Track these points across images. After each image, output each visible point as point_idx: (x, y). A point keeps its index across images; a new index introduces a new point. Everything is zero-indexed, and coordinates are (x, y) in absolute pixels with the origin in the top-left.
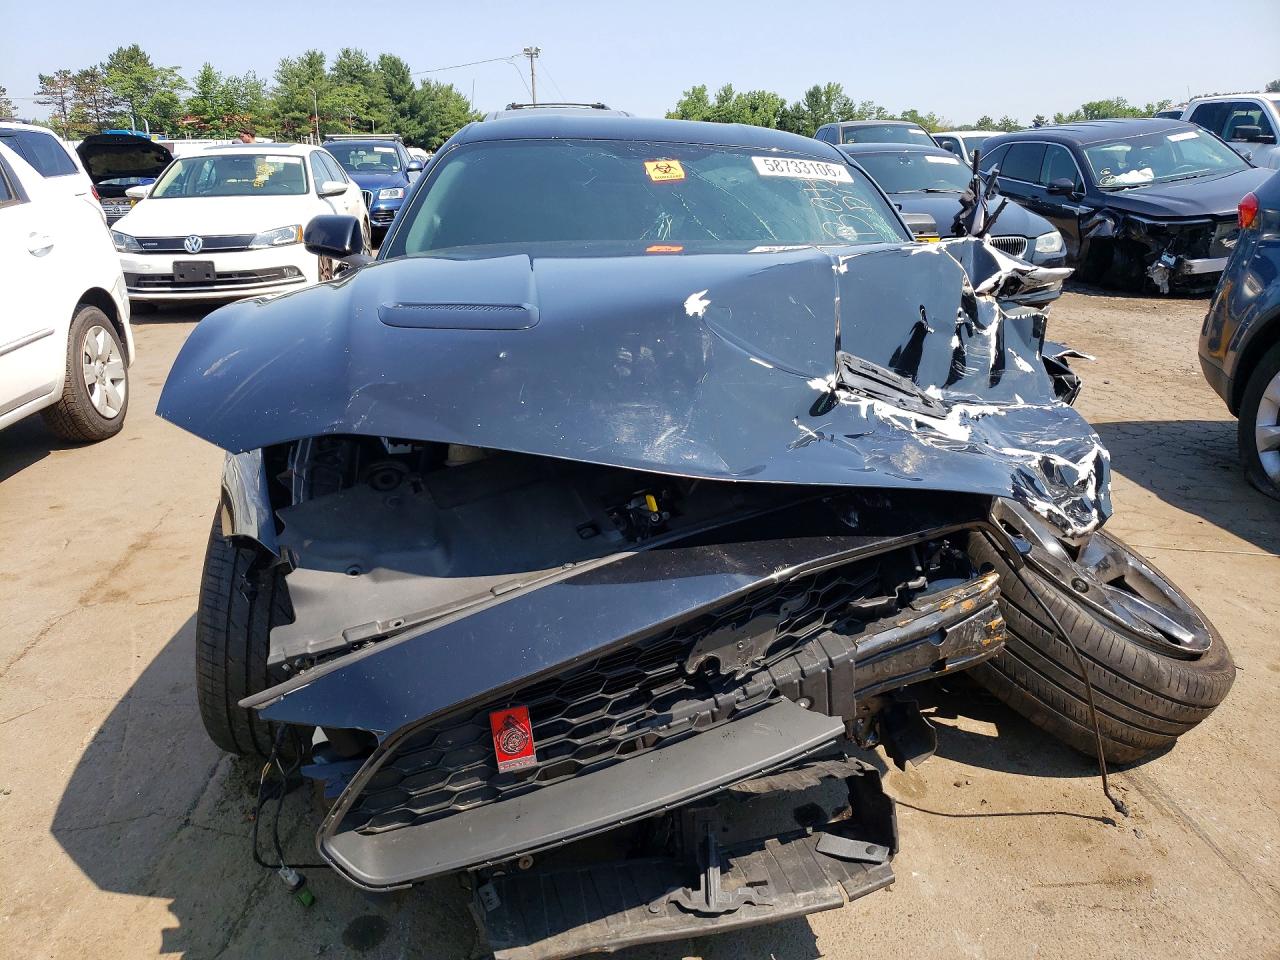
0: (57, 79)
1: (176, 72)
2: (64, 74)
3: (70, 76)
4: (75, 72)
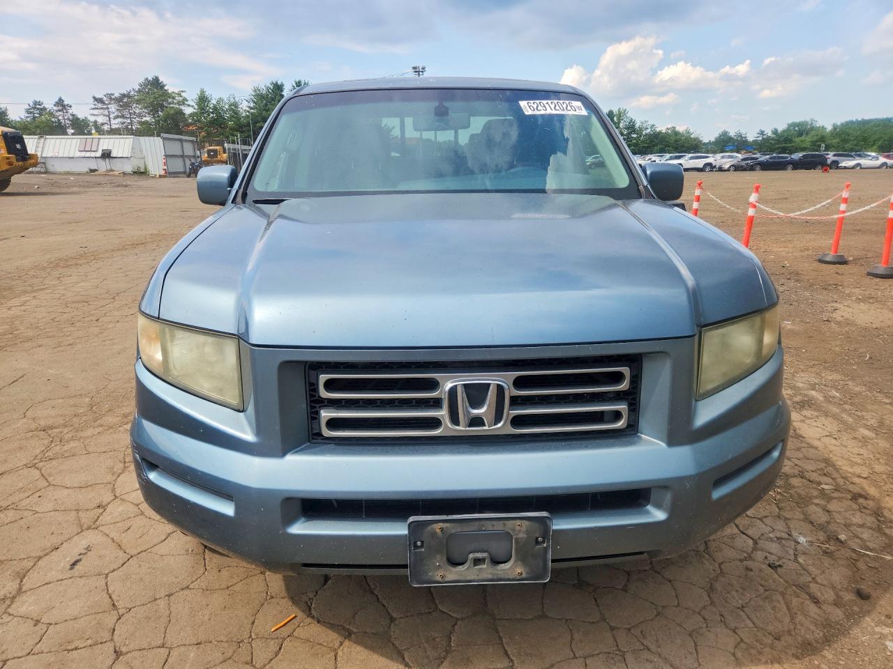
0: (105, 99)
2: (110, 96)
3: (113, 97)
4: (117, 95)
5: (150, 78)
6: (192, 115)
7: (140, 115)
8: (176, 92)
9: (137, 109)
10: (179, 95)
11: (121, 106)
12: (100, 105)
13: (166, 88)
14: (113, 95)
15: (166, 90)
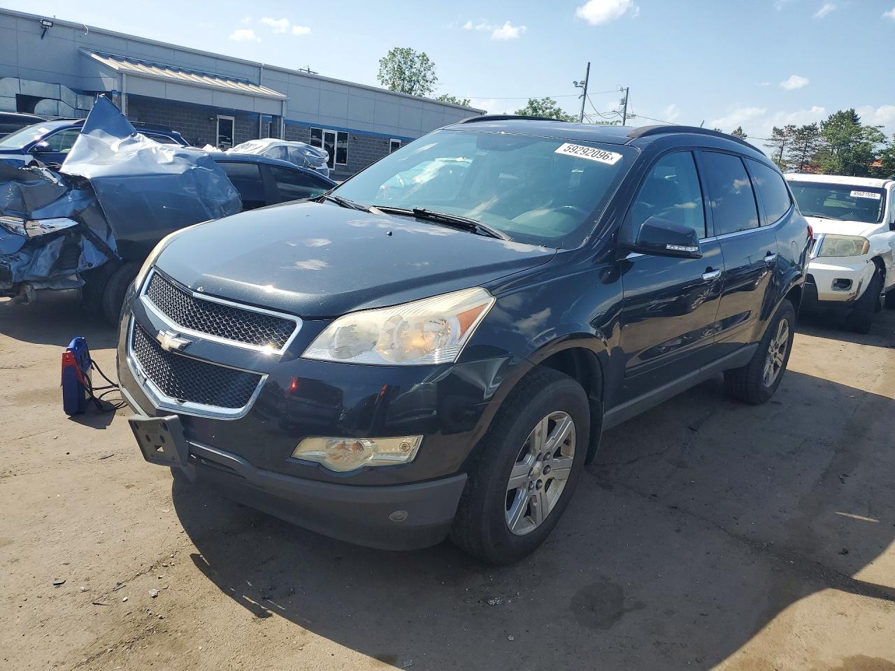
1: (878, 129)
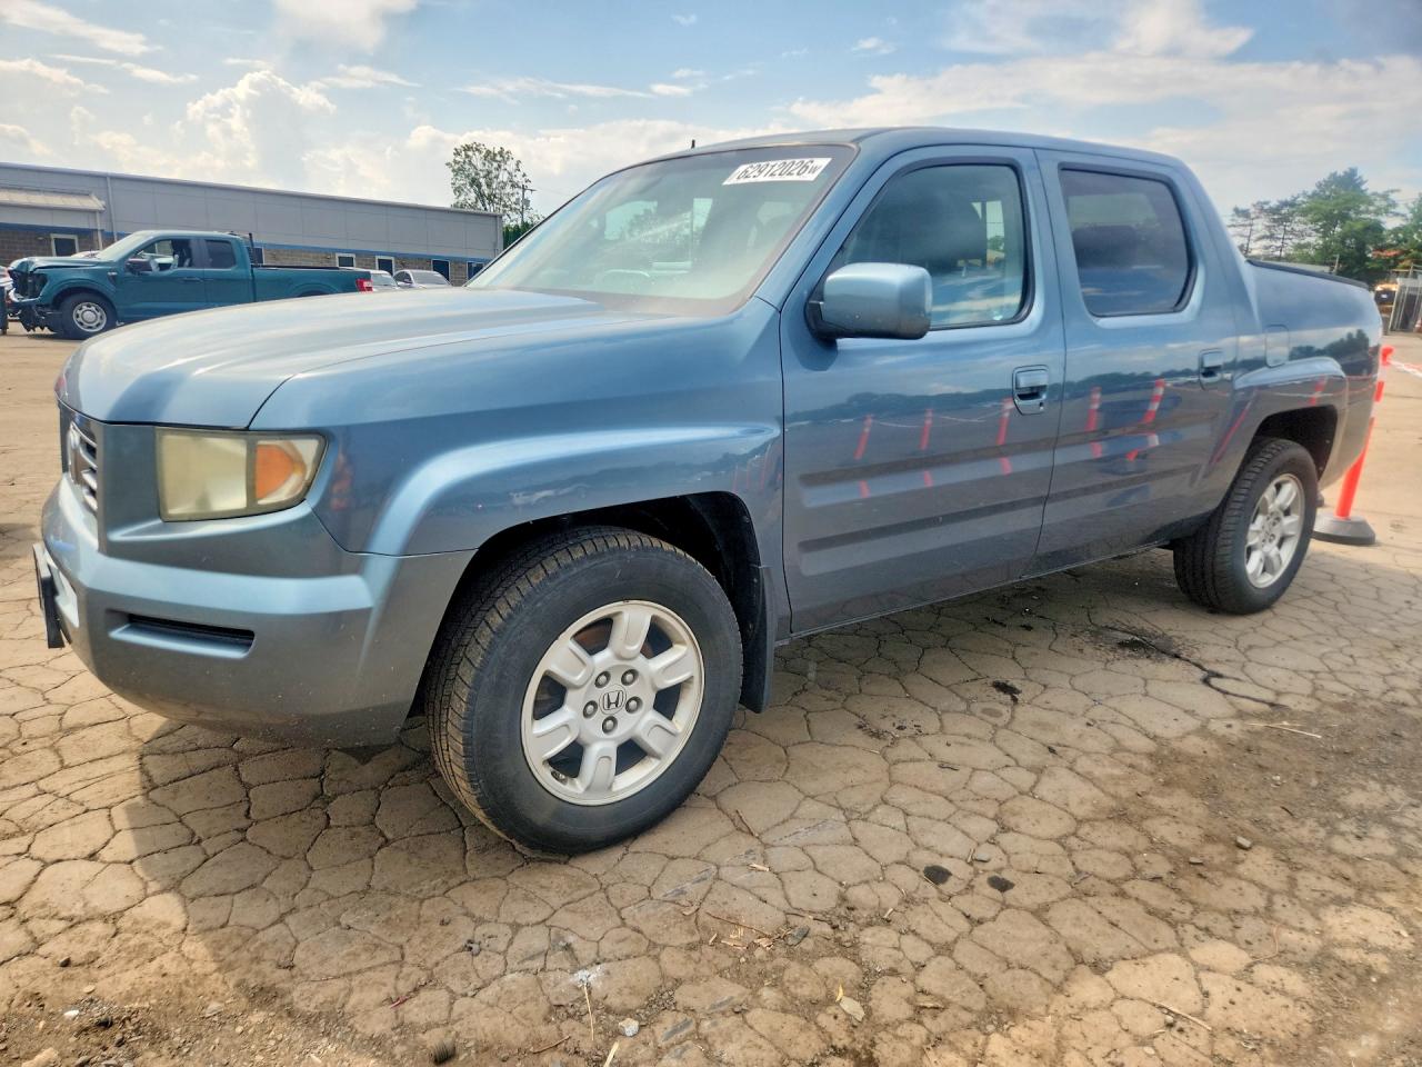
5: (1340, 173)
6: (1396, 231)
7: (1302, 234)
8: (1380, 191)
9: (1298, 224)
10: (1385, 197)
11: (1275, 221)
12: (1240, 220)
13: (1363, 187)
14: (1266, 203)
15: (1362, 191)
